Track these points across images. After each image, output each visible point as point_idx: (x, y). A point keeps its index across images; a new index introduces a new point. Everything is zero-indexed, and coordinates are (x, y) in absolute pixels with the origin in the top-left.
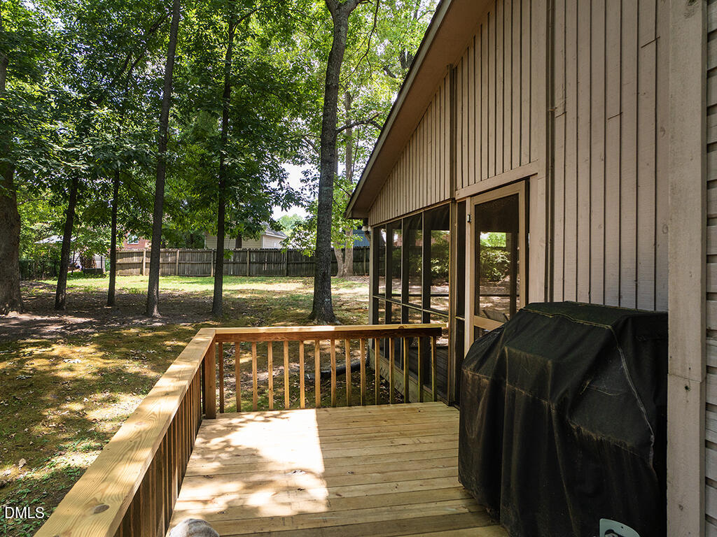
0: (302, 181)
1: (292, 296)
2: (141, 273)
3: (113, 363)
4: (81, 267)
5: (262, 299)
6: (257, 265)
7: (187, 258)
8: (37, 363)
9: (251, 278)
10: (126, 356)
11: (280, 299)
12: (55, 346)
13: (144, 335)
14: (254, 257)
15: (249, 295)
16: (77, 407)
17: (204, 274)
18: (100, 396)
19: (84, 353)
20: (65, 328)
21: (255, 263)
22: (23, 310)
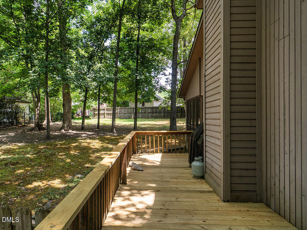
0: (166, 82)
1: (164, 126)
2: (105, 117)
3: (105, 145)
4: (81, 115)
5: (152, 127)
6: (151, 113)
7: (122, 111)
8: (84, 144)
9: (148, 119)
10: (108, 143)
11: (159, 127)
12: (87, 140)
13: (112, 138)
14: (150, 110)
15: (147, 126)
16: (98, 154)
17: (129, 118)
18: (103, 153)
19: (96, 142)
20: (88, 135)
21: (150, 113)
22: (73, 130)
